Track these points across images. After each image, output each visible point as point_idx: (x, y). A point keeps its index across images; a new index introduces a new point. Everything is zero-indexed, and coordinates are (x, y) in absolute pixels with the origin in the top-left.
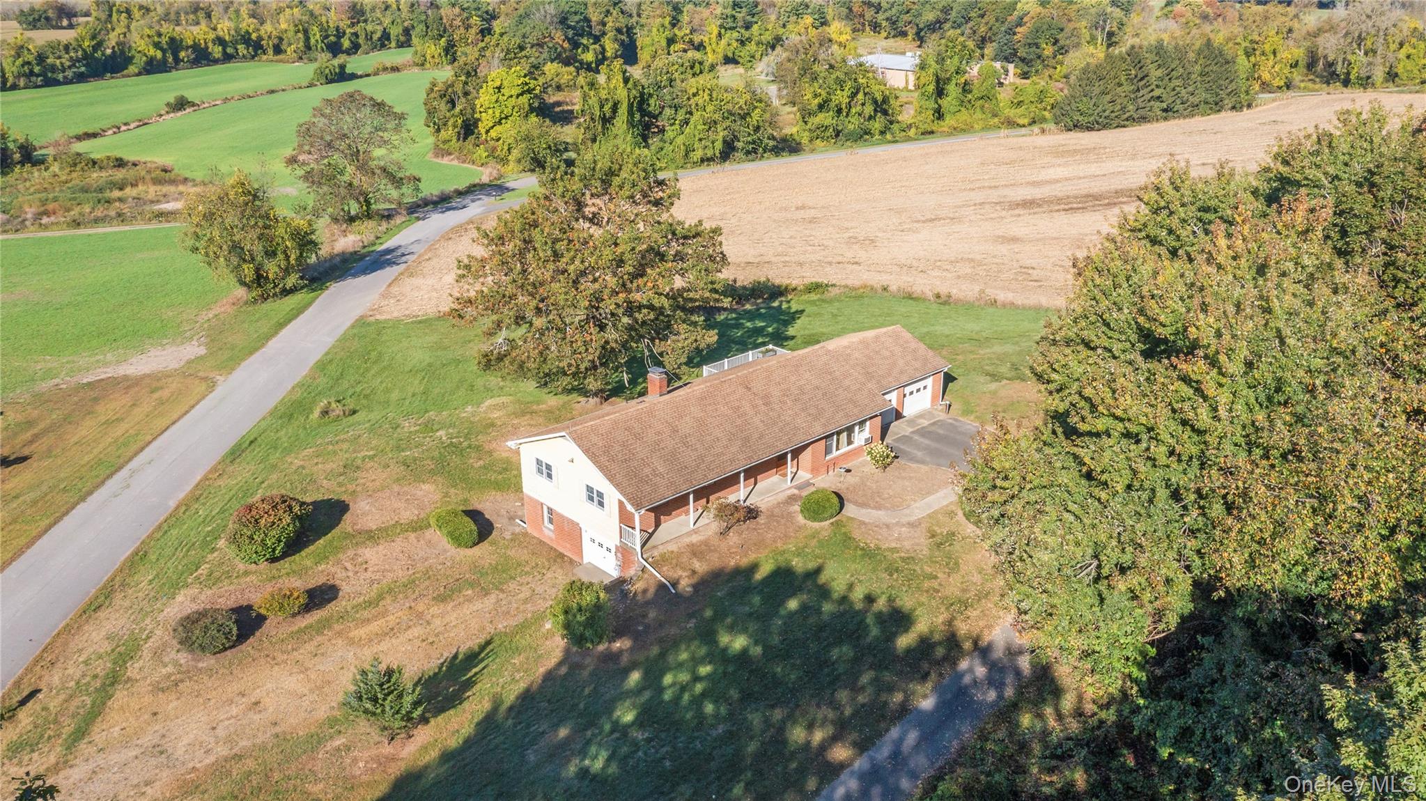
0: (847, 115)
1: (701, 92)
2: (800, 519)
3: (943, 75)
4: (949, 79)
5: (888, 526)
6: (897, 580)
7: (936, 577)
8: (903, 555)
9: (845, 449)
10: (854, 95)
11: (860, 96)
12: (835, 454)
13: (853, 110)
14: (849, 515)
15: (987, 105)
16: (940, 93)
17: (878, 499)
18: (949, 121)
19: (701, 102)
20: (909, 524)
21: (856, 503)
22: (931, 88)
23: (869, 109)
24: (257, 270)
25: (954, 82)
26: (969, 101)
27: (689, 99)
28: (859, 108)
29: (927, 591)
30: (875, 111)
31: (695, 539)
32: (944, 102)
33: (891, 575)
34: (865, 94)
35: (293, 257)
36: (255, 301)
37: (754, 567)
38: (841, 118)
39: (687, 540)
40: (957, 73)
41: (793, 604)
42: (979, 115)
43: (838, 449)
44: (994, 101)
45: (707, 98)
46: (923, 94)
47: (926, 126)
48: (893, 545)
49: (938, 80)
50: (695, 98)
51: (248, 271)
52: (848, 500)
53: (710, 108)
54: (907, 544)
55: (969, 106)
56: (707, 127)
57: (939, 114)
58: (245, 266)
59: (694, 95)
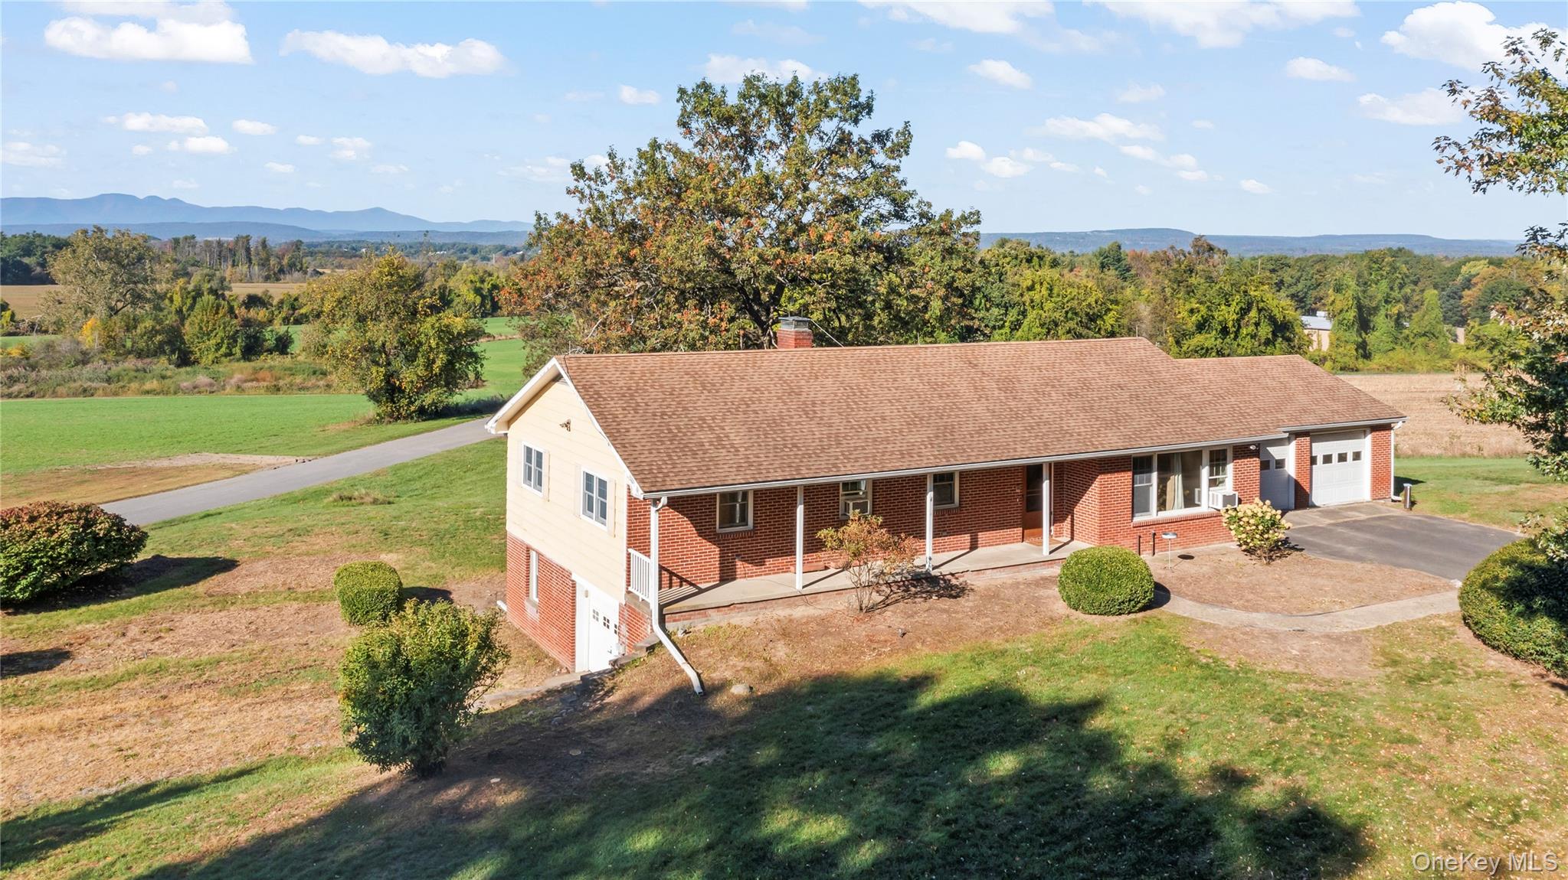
0: (1235, 339)
1: (1037, 286)
2: (1061, 607)
3: (1366, 302)
4: (1376, 309)
5: (1273, 636)
6: (1297, 732)
7: (1412, 741)
8: (1312, 687)
9: (1177, 510)
10: (1244, 312)
11: (1253, 313)
12: (1153, 515)
13: (1244, 331)
14: (1180, 613)
15: (1431, 344)
16: (1364, 324)
17: (1251, 596)
18: (1378, 360)
19: (1037, 298)
20: (1328, 636)
21: (1199, 599)
22: (1352, 314)
23: (1265, 331)
24: (388, 377)
25: (1383, 312)
26: (1407, 338)
27: (1022, 295)
28: (1251, 328)
29: (1389, 766)
30: (1274, 334)
31: (800, 612)
32: (1372, 338)
33: (1280, 719)
34: (1260, 310)
35: (439, 363)
36: (379, 420)
37: (920, 682)
38: (1228, 340)
39: (782, 612)
40: (1386, 302)
41: (1004, 764)
42: (1421, 354)
43: (1162, 505)
44: (1442, 340)
45: (1045, 292)
46: (1340, 323)
47: (1347, 359)
48: (1288, 668)
49: (1360, 307)
50: (1031, 293)
51: (377, 374)
52: (1179, 594)
53: (1048, 305)
54: (1324, 671)
55: (1406, 344)
56: (1045, 331)
57: (1364, 351)
58: (374, 369)
59: (1031, 288)
